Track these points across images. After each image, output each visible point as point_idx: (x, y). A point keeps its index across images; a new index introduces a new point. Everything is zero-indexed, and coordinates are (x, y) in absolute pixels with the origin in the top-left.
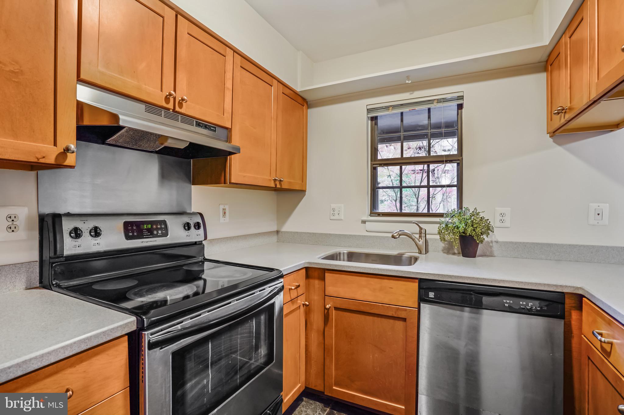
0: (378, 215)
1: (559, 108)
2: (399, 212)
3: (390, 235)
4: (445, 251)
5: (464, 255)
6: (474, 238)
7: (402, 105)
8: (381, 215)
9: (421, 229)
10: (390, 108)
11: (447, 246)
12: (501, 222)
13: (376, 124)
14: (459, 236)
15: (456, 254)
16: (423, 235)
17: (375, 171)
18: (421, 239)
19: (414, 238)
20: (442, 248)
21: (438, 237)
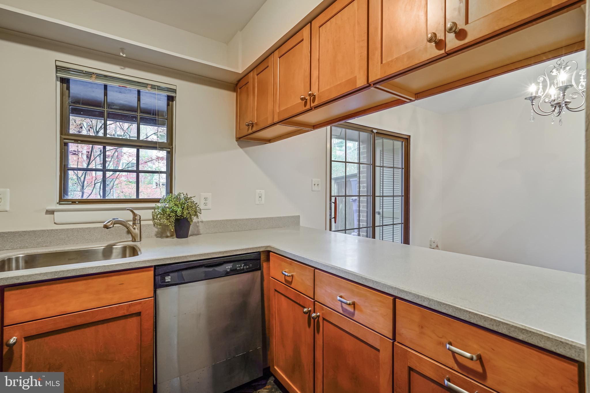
0: (72, 202)
1: (250, 122)
2: (102, 198)
3: (102, 225)
4: (158, 235)
5: (178, 237)
6: (188, 220)
7: (106, 76)
8: (77, 203)
9: (135, 215)
10: (93, 76)
11: (160, 230)
12: (205, 204)
13: (68, 88)
14: (174, 219)
15: (169, 237)
16: (137, 222)
17: (66, 147)
18: (136, 226)
19: (128, 226)
20: (156, 233)
21: (151, 222)
